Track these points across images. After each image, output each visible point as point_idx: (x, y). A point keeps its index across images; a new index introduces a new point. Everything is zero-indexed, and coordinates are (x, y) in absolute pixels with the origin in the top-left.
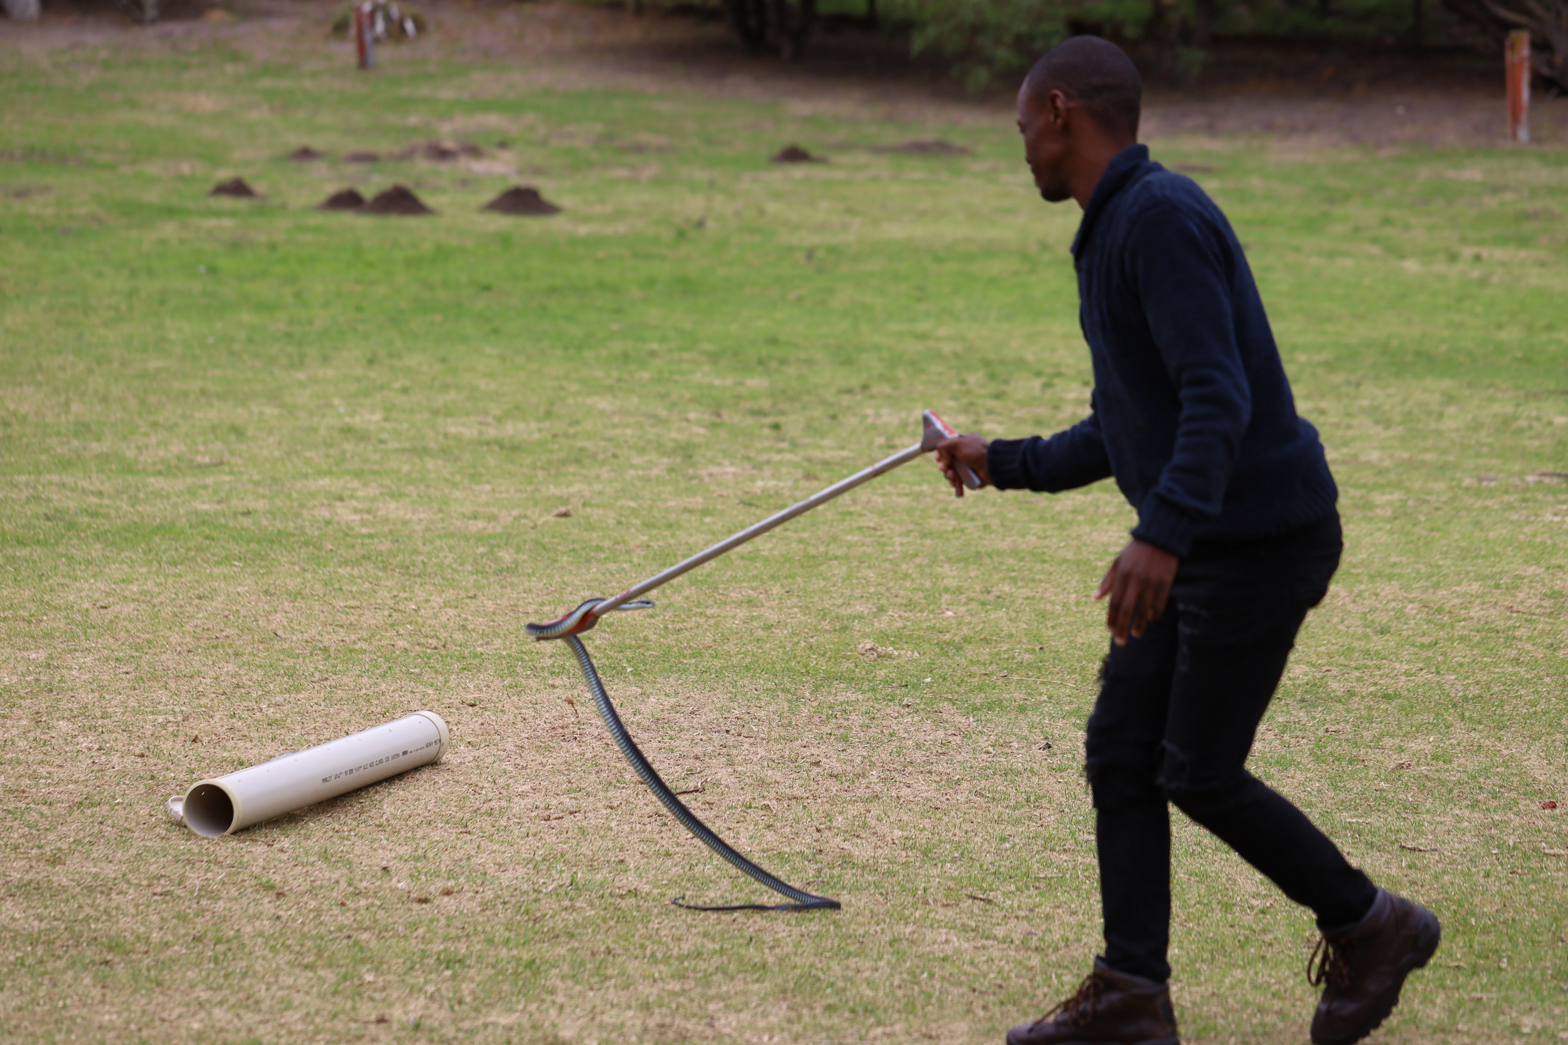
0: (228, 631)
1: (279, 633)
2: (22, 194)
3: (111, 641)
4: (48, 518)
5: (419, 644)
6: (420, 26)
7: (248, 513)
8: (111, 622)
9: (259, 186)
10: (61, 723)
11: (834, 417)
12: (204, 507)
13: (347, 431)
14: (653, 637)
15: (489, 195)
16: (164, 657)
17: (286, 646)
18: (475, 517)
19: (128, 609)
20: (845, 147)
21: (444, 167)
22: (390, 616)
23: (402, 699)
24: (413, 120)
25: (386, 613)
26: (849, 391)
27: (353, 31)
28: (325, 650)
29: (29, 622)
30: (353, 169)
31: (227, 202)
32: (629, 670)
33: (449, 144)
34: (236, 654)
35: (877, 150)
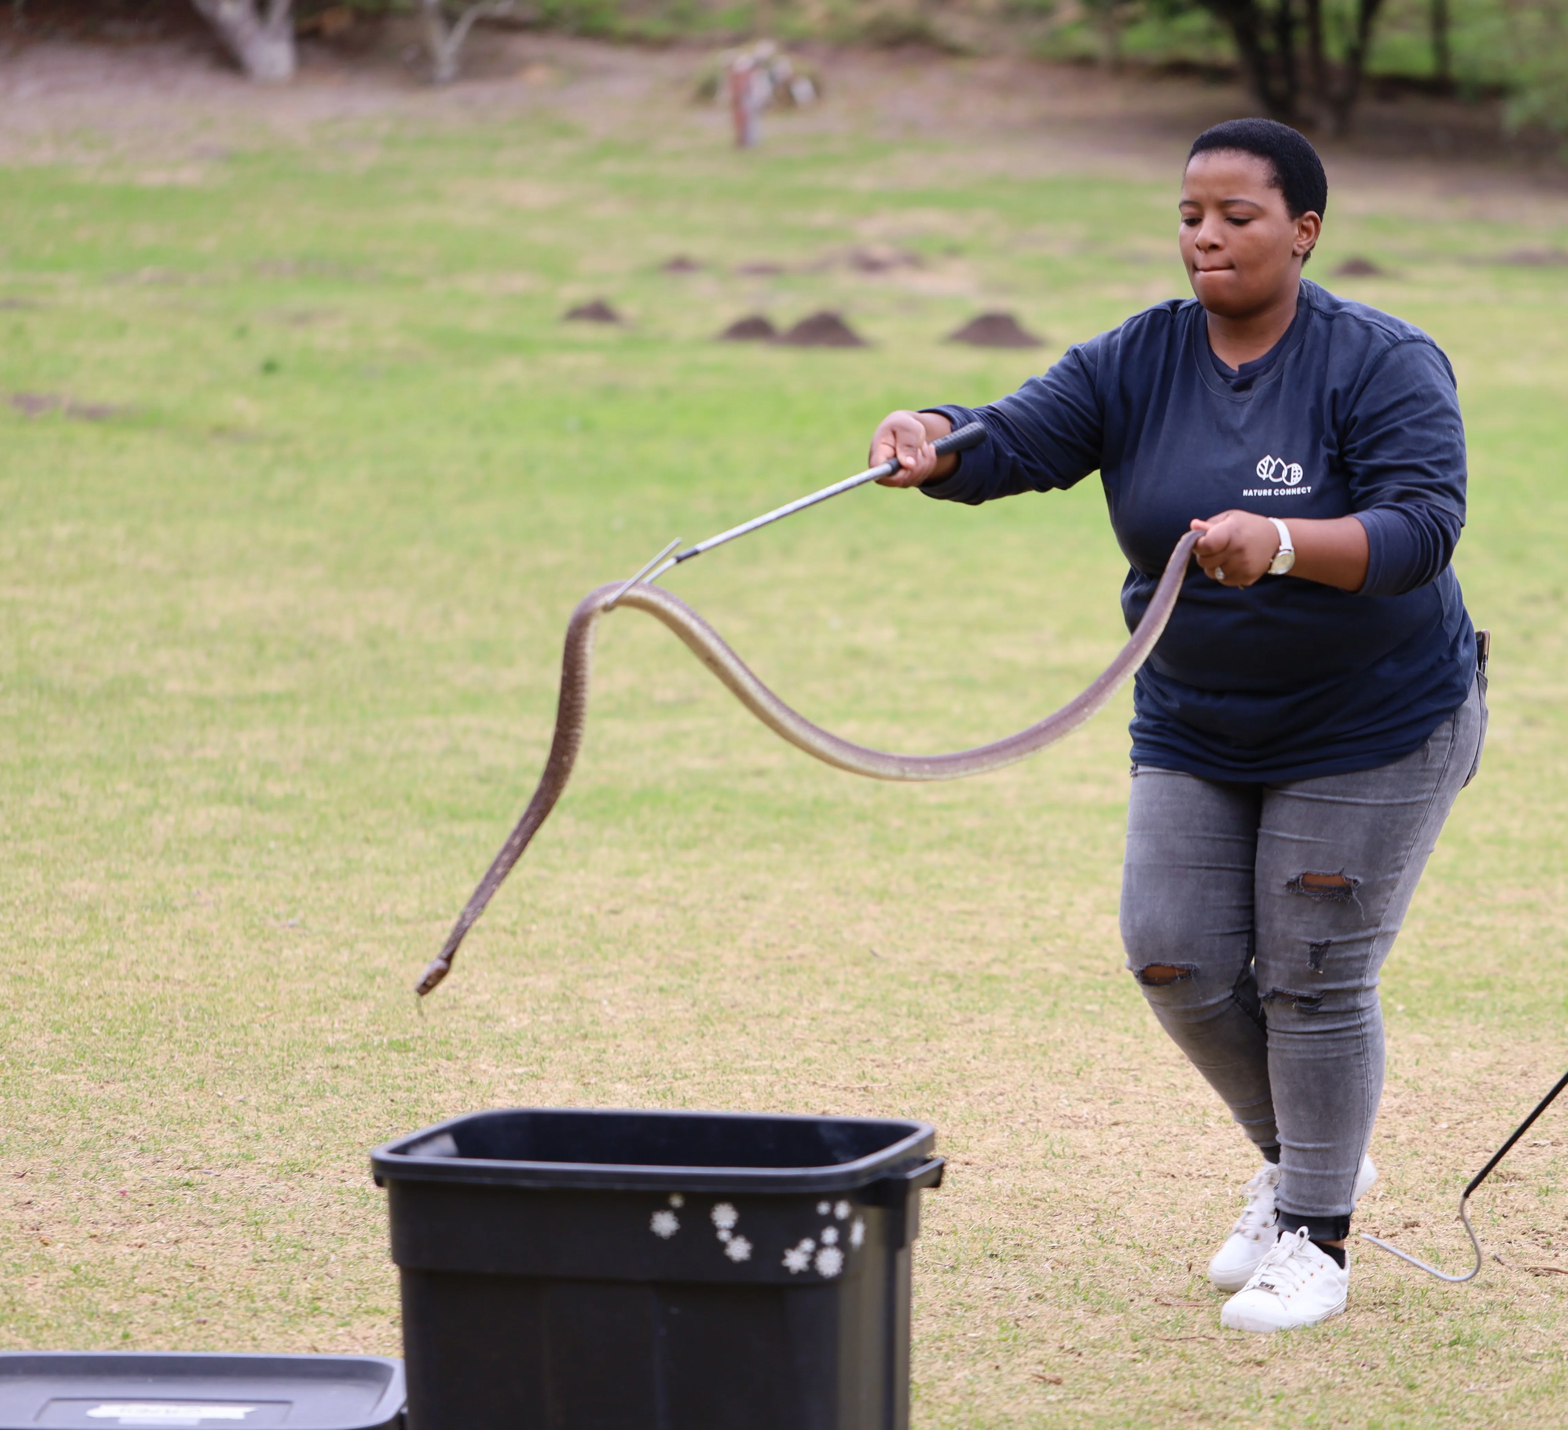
0: (802, 949)
1: (877, 949)
2: (302, 319)
3: (640, 962)
4: (483, 780)
5: (1082, 968)
6: (818, 89)
7: (760, 773)
8: (630, 933)
9: (628, 307)
10: (619, 1086)
11: (1527, 637)
12: (698, 764)
13: (856, 654)
14: (1412, 959)
15: (954, 321)
16: (726, 987)
17: (892, 970)
18: (1083, 779)
19: (649, 915)
20: (1426, 257)
21: (876, 283)
22: (1026, 926)
23: (1093, 1051)
24: (824, 217)
25: (1019, 921)
26: (1534, 599)
27: (725, 95)
28: (951, 976)
29: (514, 934)
30: (751, 286)
31: (587, 331)
32: (1400, 1008)
33: (880, 251)
34: (827, 982)
35: (1469, 261)
